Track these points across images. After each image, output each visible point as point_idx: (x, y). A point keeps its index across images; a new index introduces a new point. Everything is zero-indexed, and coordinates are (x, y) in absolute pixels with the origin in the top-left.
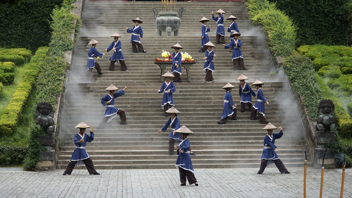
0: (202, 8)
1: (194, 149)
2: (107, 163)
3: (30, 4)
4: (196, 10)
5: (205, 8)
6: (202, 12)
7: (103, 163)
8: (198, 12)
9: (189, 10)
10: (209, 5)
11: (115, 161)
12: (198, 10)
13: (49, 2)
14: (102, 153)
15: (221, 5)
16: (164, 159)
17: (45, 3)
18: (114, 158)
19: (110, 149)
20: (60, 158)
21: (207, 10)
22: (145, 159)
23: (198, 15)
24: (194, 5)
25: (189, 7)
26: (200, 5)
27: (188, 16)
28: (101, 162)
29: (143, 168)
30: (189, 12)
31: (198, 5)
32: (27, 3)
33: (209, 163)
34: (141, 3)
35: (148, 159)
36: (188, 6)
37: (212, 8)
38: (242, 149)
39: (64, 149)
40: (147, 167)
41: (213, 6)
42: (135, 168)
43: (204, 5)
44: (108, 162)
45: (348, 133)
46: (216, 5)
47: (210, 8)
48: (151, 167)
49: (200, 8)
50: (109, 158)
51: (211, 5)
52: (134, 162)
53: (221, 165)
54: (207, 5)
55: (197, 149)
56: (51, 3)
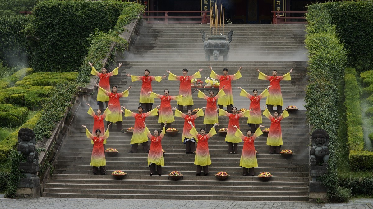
0: (264, 30)
1: (188, 180)
2: (93, 192)
3: (85, 27)
4: (257, 33)
5: (267, 31)
6: (263, 35)
7: (89, 192)
8: (258, 35)
9: (250, 33)
10: (271, 28)
11: (102, 190)
12: (259, 33)
13: (106, 24)
14: (92, 182)
15: (285, 28)
16: (153, 189)
17: (101, 26)
18: (103, 187)
19: (102, 178)
20: (48, 186)
21: (268, 33)
22: (134, 188)
23: (257, 38)
24: (256, 28)
25: (250, 30)
26: (262, 28)
27: (246, 39)
28: (87, 190)
29: (129, 198)
30: (248, 35)
31: (260, 28)
32: (82, 26)
33: (199, 194)
34: (202, 26)
35: (137, 188)
36: (250, 28)
37: (275, 31)
38: (238, 180)
39: (55, 177)
40: (133, 197)
41: (277, 28)
42: (120, 197)
43: (267, 28)
44: (94, 190)
45: (357, 166)
46: (279, 28)
47: (272, 30)
48: (137, 197)
49: (262, 30)
50: (97, 187)
51: (274, 28)
52: (121, 192)
53: (210, 197)
54: (270, 28)
55: (191, 180)
56: (107, 26)
